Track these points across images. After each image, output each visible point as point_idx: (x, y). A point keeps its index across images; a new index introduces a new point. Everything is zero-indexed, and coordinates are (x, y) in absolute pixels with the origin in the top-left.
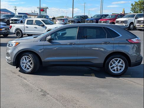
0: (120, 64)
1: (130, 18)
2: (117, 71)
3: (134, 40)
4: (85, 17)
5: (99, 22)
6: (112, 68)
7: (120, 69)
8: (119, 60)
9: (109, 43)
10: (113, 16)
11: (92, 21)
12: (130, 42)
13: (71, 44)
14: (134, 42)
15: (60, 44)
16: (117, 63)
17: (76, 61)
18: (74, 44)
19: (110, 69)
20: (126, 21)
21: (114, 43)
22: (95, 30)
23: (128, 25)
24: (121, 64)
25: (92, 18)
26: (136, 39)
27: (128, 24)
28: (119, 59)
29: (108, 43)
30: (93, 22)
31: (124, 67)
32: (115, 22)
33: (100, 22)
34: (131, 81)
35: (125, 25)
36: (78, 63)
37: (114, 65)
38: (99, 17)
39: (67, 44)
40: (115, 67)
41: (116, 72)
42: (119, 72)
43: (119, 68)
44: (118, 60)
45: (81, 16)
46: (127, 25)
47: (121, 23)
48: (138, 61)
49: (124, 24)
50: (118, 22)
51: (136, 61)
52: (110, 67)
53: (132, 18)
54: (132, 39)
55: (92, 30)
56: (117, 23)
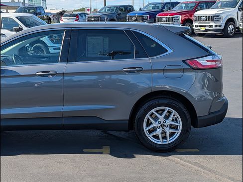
0: (169, 122)
1: (226, 10)
2: (165, 138)
3: (204, 61)
4: (128, 9)
5: (157, 20)
6: (150, 132)
7: (172, 135)
8: (168, 112)
9: (141, 70)
10: (190, 5)
11: (141, 18)
12: (192, 65)
13: (45, 74)
14: (201, 67)
15: (17, 75)
16: (161, 118)
17: (62, 116)
18: (52, 75)
19: (147, 133)
20: (218, 16)
21: (152, 71)
22: (106, 39)
23: (223, 25)
24: (173, 120)
25: (142, 12)
26: (210, 58)
27: (222, 23)
28: (168, 109)
29: (138, 71)
30: (143, 20)
31: (180, 129)
32: (194, 18)
33: (160, 20)
34: (196, 164)
35: (216, 26)
36: (66, 122)
37: (155, 124)
38: (158, 7)
39: (34, 75)
40: (158, 130)
41: (160, 142)
42: (169, 141)
43: (168, 131)
44: (163, 111)
45: (117, 7)
46: (220, 26)
47: (206, 20)
48: (216, 112)
49: (213, 24)
50: (198, 18)
51: (210, 114)
52: (146, 130)
53: (232, 9)
54: (197, 60)
55: (99, 39)
56: (196, 20)
